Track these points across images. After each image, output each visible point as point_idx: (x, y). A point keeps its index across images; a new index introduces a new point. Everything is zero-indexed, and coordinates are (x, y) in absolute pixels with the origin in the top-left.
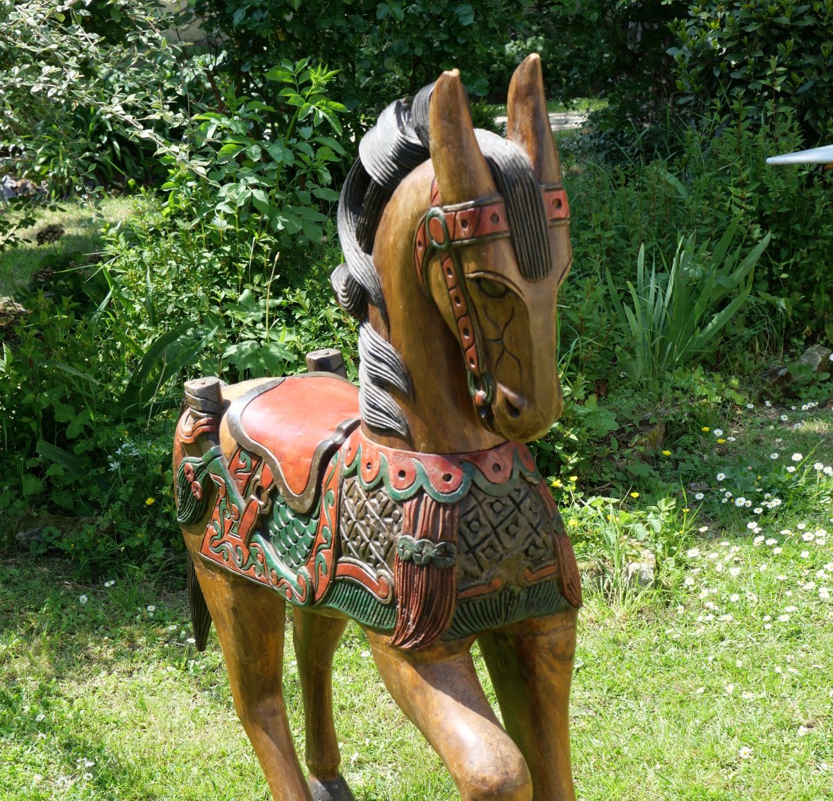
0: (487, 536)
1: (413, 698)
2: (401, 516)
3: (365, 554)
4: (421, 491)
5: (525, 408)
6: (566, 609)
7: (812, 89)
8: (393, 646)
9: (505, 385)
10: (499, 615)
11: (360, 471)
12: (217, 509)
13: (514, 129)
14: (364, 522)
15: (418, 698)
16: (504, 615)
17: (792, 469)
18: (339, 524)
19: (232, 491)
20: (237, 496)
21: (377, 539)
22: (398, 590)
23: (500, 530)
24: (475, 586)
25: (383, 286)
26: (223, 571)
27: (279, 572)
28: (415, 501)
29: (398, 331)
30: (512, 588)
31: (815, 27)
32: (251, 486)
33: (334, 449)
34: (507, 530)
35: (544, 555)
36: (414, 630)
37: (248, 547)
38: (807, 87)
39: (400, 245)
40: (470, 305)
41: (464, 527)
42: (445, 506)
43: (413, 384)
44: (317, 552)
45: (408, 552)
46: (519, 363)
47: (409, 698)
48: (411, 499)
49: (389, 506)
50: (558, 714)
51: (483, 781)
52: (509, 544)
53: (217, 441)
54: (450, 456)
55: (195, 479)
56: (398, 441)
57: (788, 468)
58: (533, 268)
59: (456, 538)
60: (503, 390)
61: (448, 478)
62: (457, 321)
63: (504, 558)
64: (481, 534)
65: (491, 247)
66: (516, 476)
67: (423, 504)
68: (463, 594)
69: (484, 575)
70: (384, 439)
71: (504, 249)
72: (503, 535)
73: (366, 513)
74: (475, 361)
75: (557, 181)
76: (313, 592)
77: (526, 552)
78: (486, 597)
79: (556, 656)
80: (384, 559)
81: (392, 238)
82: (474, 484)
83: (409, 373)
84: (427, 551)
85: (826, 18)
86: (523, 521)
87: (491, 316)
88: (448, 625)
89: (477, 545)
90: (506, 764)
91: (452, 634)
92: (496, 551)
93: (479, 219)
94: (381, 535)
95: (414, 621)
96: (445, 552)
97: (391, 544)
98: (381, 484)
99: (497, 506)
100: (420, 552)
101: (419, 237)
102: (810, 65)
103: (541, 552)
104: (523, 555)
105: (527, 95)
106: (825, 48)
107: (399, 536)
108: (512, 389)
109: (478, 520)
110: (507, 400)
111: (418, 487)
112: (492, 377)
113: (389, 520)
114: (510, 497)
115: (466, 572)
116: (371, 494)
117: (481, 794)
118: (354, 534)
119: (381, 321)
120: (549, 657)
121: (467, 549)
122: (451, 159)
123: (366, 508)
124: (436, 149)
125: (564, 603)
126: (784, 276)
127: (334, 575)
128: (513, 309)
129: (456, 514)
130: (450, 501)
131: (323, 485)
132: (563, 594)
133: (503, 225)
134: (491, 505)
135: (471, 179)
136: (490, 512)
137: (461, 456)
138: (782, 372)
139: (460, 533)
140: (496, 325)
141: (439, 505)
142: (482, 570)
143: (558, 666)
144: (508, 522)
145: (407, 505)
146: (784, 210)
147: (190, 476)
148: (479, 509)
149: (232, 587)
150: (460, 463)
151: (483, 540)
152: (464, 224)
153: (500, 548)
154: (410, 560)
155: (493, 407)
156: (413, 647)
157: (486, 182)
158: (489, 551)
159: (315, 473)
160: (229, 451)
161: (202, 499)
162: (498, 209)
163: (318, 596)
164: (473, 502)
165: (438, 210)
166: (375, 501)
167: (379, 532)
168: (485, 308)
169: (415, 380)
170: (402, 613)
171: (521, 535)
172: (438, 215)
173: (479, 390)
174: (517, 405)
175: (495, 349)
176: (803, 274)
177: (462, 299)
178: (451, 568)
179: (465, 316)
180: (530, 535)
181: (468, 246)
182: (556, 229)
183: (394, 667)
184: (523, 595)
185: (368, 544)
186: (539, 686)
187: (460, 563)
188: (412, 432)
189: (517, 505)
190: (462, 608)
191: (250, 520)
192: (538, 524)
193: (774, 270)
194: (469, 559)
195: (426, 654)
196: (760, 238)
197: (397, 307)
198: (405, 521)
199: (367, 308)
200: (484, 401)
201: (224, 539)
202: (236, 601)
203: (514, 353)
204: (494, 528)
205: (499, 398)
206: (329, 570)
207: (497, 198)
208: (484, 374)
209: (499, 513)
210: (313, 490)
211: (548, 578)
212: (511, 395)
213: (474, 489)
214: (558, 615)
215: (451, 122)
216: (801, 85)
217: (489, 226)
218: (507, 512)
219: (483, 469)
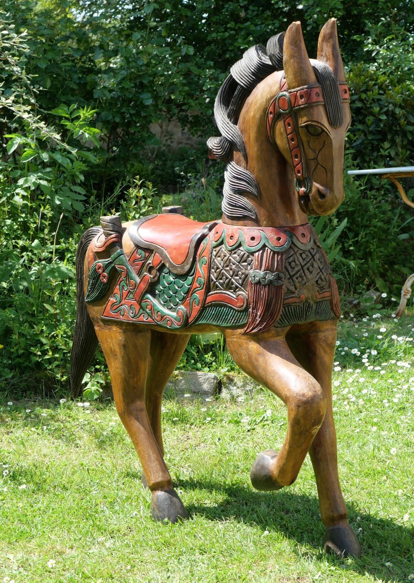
0: (299, 271)
1: (257, 360)
2: (252, 260)
3: (229, 286)
4: (264, 246)
5: (328, 195)
6: (333, 319)
7: (362, 143)
8: (245, 334)
9: (317, 182)
10: (302, 317)
11: (225, 242)
12: (118, 287)
13: (322, 56)
14: (228, 268)
15: (261, 359)
16: (304, 317)
17: (380, 337)
18: (210, 273)
19: (131, 273)
20: (134, 275)
21: (237, 275)
22: (251, 300)
23: (305, 268)
24: (293, 297)
25: (244, 140)
26: (119, 324)
27: (163, 313)
28: (261, 252)
29: (253, 163)
30: (309, 301)
31: (362, 108)
32: (145, 268)
33: (203, 237)
34: (308, 269)
35: (325, 285)
36: (260, 321)
37: (140, 305)
38: (358, 142)
39: (258, 116)
40: (300, 141)
41: (287, 265)
42: (278, 253)
43: (260, 190)
44: (192, 294)
45: (257, 279)
46: (326, 171)
47: (254, 361)
48: (259, 251)
49: (245, 256)
50: (327, 378)
51: (303, 395)
52: (310, 276)
53: (121, 247)
54: (279, 228)
55: (103, 271)
56: (250, 222)
57: (378, 336)
58: (335, 122)
59: (284, 270)
60: (316, 185)
61: (279, 239)
62: (291, 151)
63: (307, 284)
64: (296, 269)
65: (315, 109)
66: (312, 241)
67: (265, 253)
68: (287, 301)
69: (297, 292)
70: (241, 222)
71: (321, 109)
72: (306, 271)
73: (230, 263)
74: (301, 172)
75: (344, 80)
76: (187, 318)
77: (317, 281)
78: (297, 304)
79: (328, 345)
80: (241, 286)
81: (252, 113)
82: (293, 243)
83: (258, 184)
84: (269, 277)
85: (369, 103)
86: (316, 265)
87: (311, 146)
88: (278, 319)
89: (294, 275)
90: (314, 387)
91: (279, 324)
92: (303, 279)
93: (310, 94)
94: (240, 272)
95: (260, 316)
96: (279, 278)
97: (246, 276)
98: (240, 245)
99: (304, 256)
100: (265, 278)
101: (271, 109)
102: (359, 130)
103: (324, 283)
104: (316, 285)
105: (329, 38)
106: (369, 120)
107: (251, 271)
108: (321, 185)
109: (295, 262)
110: (318, 191)
111: (263, 244)
112: (310, 179)
113: (246, 264)
114: (309, 251)
115: (288, 289)
116: (233, 252)
117: (302, 403)
118: (220, 276)
119: (242, 159)
120: (324, 344)
121: (289, 276)
122: (296, 65)
123: (230, 260)
124: (287, 61)
125: (333, 315)
126: (352, 248)
127: (204, 304)
128: (324, 142)
129: (284, 258)
130: (281, 251)
131: (197, 257)
132: (332, 309)
133: (321, 99)
134: (301, 255)
135: (306, 74)
136: (300, 259)
137: (285, 228)
138: (355, 302)
139: (286, 268)
140: (314, 151)
141: (274, 253)
142: (296, 289)
143: (328, 349)
144: (309, 265)
145: (257, 254)
146: (350, 209)
147: (100, 271)
148: (295, 256)
149: (124, 332)
150: (285, 232)
151: (297, 273)
152: (302, 97)
153: (305, 278)
154: (259, 283)
155: (310, 195)
156: (259, 331)
157: (313, 77)
158: (300, 279)
159: (192, 250)
160: (129, 251)
161: (107, 283)
162: (318, 90)
163: (190, 320)
164: (292, 252)
165: (285, 93)
166: (235, 255)
167: (239, 271)
168: (309, 142)
169: (261, 188)
170: (252, 313)
171: (315, 272)
172: (285, 96)
173: (301, 188)
174: (324, 192)
175: (313, 164)
176: (362, 248)
177: (295, 139)
178: (281, 286)
179: (296, 148)
180: (319, 273)
181: (303, 109)
182: (344, 104)
183: (245, 345)
184: (314, 307)
185: (231, 279)
186: (318, 362)
187: (286, 284)
188: (258, 217)
189: (313, 257)
190: (285, 309)
191: (144, 286)
192: (323, 268)
193: (346, 245)
194: (290, 282)
195: (266, 335)
196: (337, 226)
197: (253, 150)
198: (255, 263)
199: (233, 153)
200: (305, 193)
201: (121, 303)
202: (126, 340)
203: (324, 166)
204: (302, 267)
205: (314, 190)
206: (201, 302)
207: (318, 85)
208: (306, 178)
209: (305, 259)
210: (191, 260)
211: (326, 298)
212: (321, 187)
213: (292, 246)
214: (329, 321)
215: (296, 46)
216: (355, 141)
217: (314, 98)
218: (308, 260)
219: (297, 235)
